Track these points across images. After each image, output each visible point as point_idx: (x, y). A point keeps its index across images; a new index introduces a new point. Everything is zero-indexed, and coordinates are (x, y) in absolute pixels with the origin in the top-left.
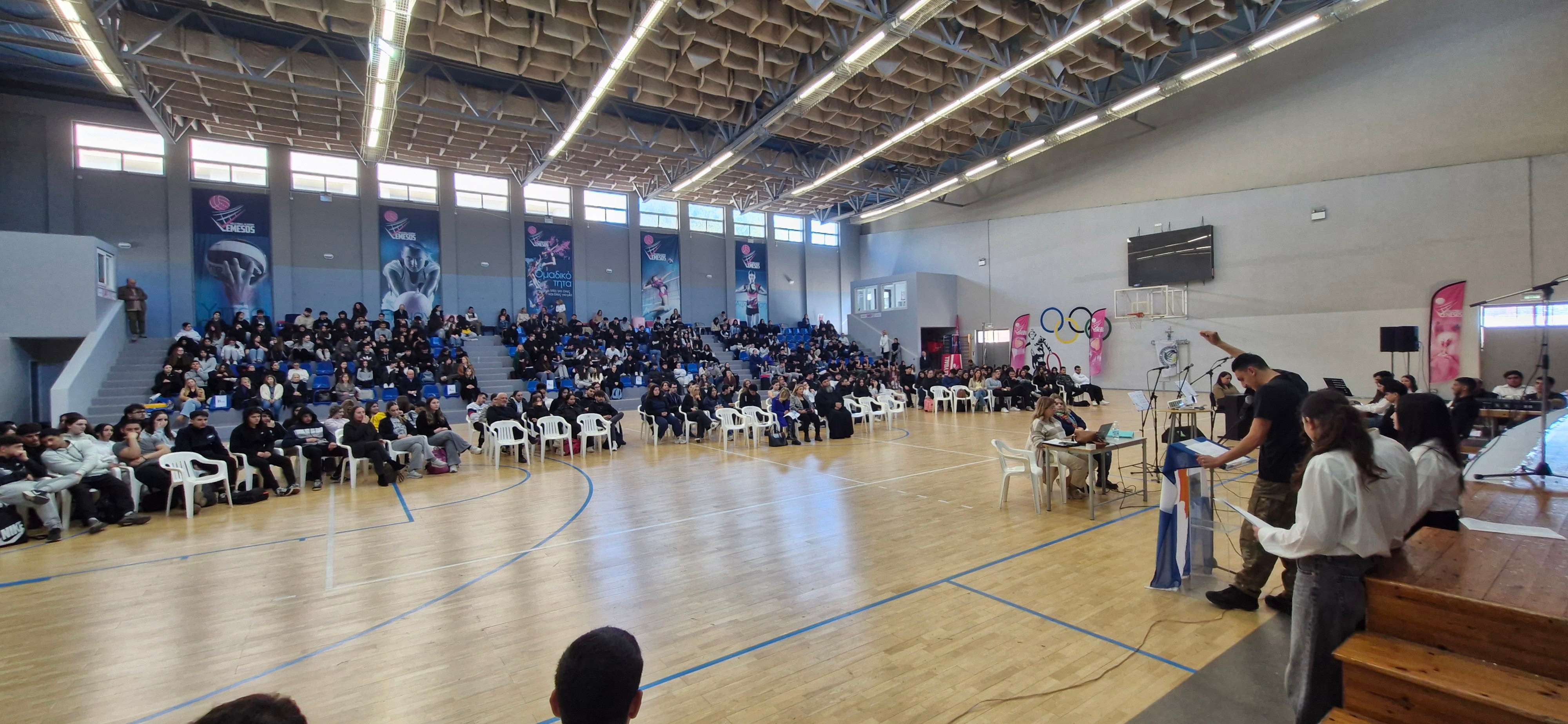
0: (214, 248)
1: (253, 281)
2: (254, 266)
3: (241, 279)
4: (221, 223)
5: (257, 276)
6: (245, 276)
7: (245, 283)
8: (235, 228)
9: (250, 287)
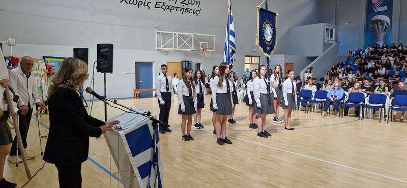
0: (372, 19)
1: (385, 31)
2: (386, 24)
3: (380, 31)
4: (375, 8)
5: (386, 28)
6: (382, 30)
7: (382, 32)
8: (380, 9)
9: (383, 33)
